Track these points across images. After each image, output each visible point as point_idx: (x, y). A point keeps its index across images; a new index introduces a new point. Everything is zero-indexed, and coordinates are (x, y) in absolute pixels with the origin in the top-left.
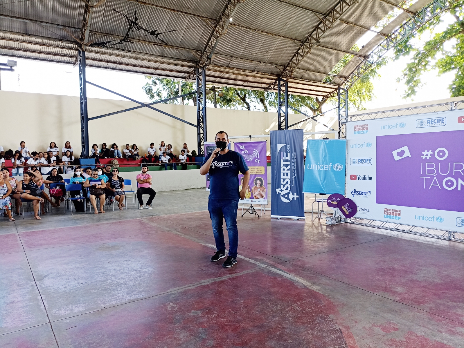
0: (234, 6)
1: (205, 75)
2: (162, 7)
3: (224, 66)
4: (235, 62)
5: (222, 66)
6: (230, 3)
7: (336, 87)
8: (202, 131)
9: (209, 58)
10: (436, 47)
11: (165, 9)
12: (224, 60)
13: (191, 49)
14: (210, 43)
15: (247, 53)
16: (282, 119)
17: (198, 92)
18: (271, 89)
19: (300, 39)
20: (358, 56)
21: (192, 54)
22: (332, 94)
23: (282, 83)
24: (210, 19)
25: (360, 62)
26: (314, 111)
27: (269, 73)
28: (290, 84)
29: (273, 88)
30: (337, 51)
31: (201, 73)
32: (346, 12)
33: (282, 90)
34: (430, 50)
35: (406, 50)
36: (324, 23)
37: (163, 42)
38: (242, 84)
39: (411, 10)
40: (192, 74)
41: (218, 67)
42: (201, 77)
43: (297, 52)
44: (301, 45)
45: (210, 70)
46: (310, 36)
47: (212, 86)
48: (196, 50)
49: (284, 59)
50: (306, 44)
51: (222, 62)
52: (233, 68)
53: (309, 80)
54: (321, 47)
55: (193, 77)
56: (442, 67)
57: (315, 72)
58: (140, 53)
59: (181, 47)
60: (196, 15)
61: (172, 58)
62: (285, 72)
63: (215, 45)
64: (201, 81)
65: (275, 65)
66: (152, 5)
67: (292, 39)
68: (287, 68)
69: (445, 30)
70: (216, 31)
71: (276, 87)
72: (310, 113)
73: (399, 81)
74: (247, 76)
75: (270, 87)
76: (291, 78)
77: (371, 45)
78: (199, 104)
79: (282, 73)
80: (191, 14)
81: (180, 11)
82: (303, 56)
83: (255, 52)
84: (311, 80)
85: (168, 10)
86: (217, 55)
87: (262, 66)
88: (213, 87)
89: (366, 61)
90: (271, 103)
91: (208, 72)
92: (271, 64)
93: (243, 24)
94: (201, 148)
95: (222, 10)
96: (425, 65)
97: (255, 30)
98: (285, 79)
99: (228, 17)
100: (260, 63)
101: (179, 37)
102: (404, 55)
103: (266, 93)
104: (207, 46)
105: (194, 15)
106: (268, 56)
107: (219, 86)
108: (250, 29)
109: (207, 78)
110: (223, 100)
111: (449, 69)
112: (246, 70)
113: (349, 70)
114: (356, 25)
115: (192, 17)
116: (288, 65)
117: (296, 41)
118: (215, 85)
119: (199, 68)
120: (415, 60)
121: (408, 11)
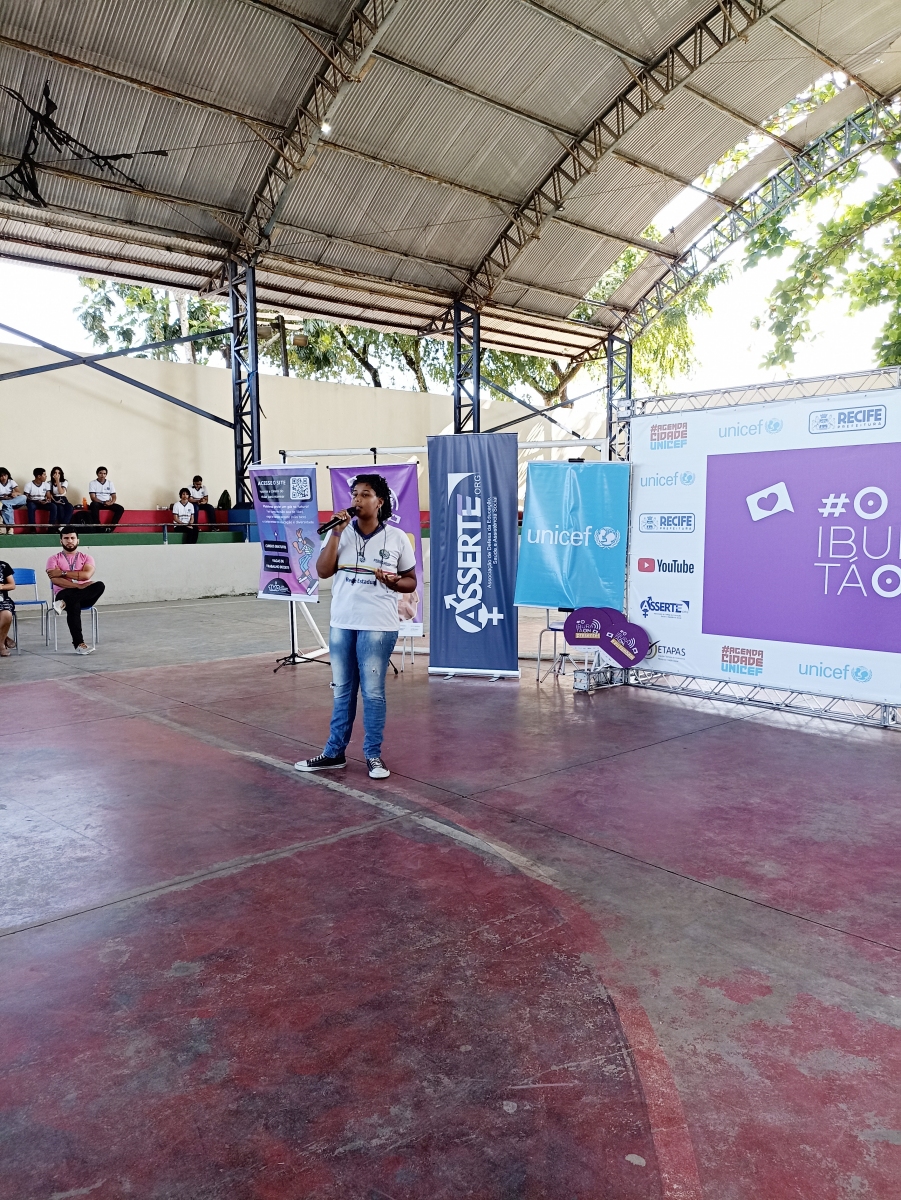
0: (335, 90)
1: (255, 284)
2: (126, 78)
3: (306, 261)
4: (337, 252)
5: (302, 261)
6: (323, 81)
7: (603, 334)
8: (246, 440)
9: (264, 235)
10: (847, 241)
11: (135, 86)
12: (307, 244)
13: (212, 206)
14: (266, 193)
15: (370, 227)
16: (465, 412)
17: (235, 330)
18: (437, 331)
19: (512, 197)
20: (659, 255)
21: (217, 221)
22: (592, 352)
23: (464, 315)
24: (267, 123)
25: (664, 269)
26: (549, 395)
27: (430, 288)
28: (485, 321)
29: (440, 328)
30: (605, 237)
31: (242, 276)
32: (631, 132)
33: (465, 337)
34: (834, 247)
35: (774, 242)
36: (574, 158)
37: (132, 181)
38: (357, 314)
39: (792, 139)
40: (218, 277)
41: (290, 262)
42: (243, 288)
43: (504, 235)
44: (516, 215)
45: (267, 269)
46: (538, 191)
47: (276, 315)
48: (229, 210)
49: (469, 249)
50: (526, 212)
51: (301, 247)
52: (330, 267)
53: (537, 312)
54: (567, 224)
55: (221, 286)
56: (861, 294)
57: (551, 291)
58: (64, 209)
59: (183, 198)
60: (226, 110)
61: (160, 229)
62: (473, 288)
63: (282, 196)
64: (243, 299)
65: (445, 267)
66: (96, 68)
67: (492, 197)
68: (479, 276)
69: (870, 197)
70: (285, 159)
71: (449, 325)
72: (538, 402)
73: (758, 325)
74: (372, 291)
75: (434, 327)
76: (487, 305)
77: (691, 225)
78: (238, 365)
79: (466, 288)
80: (212, 106)
81: (179, 95)
83: (394, 227)
84: (542, 313)
85: (143, 88)
86: (288, 227)
87: (413, 269)
88: (277, 318)
89: (679, 269)
90: (438, 372)
91: (261, 276)
92: (436, 262)
93: (357, 145)
94: (245, 485)
95: (300, 100)
96: (821, 285)
97: (392, 164)
98: (472, 306)
99: (318, 121)
100: (405, 258)
101: (177, 170)
102: (770, 254)
103: (423, 343)
104: (258, 200)
105: (219, 108)
106: (428, 242)
107: (297, 316)
108: (379, 160)
109: (260, 292)
110: (306, 359)
111: (876, 299)
112: (370, 275)
113: (636, 289)
114: (655, 169)
115: (214, 114)
116: (480, 268)
117: (501, 202)
118: (284, 313)
119: (237, 261)
120: (797, 272)
121: (784, 142)
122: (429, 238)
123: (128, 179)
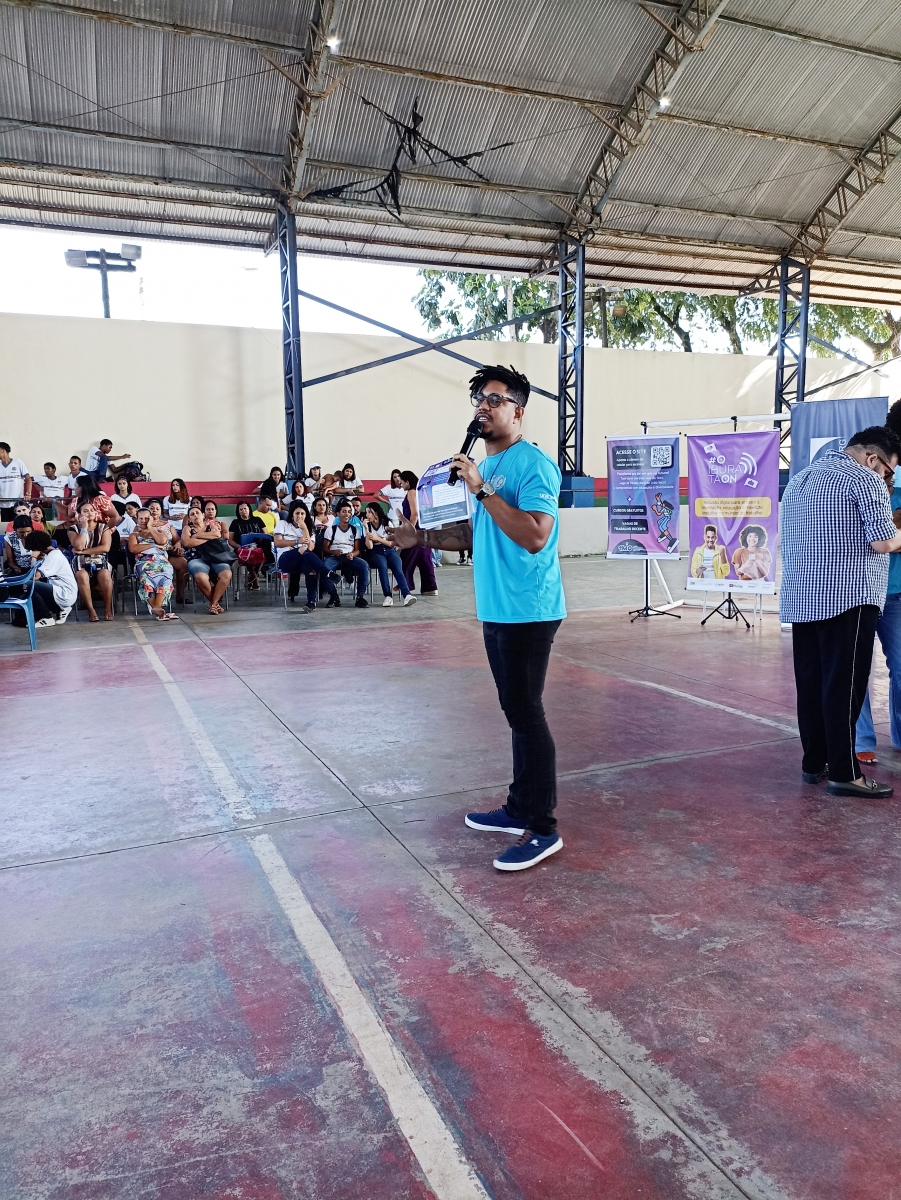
0: (675, 64)
1: (585, 261)
2: (482, 83)
3: (632, 232)
4: (666, 219)
5: (628, 233)
6: (663, 55)
8: (570, 411)
9: (595, 212)
11: (490, 89)
12: (634, 216)
13: (549, 191)
14: (600, 171)
15: (698, 191)
16: (788, 372)
17: (563, 307)
18: (761, 289)
19: (855, 141)
21: (550, 205)
23: (792, 271)
24: (606, 104)
26: (879, 348)
27: (756, 246)
28: (815, 275)
29: (764, 286)
31: (572, 254)
33: (792, 293)
37: (481, 176)
38: (677, 279)
40: (548, 258)
41: (617, 236)
42: (572, 266)
43: (843, 183)
44: (857, 160)
45: (595, 245)
46: (885, 131)
47: (596, 288)
48: (563, 193)
49: (801, 202)
50: (870, 156)
51: (628, 220)
52: (657, 237)
53: (871, 260)
55: (552, 266)
57: (892, 236)
58: (421, 209)
59: (524, 187)
60: (568, 98)
61: (501, 218)
62: (803, 241)
63: (615, 172)
64: (572, 276)
65: (775, 223)
66: (457, 79)
67: (831, 145)
68: (811, 229)
70: (621, 136)
71: (774, 283)
72: (866, 356)
74: (695, 255)
75: (757, 285)
76: (819, 258)
78: (564, 339)
79: (796, 241)
80: (556, 96)
81: (527, 91)
82: (859, 193)
83: (723, 188)
84: (876, 260)
85: (497, 90)
86: (617, 202)
87: (740, 228)
88: (598, 291)
90: (755, 331)
91: (590, 252)
92: (765, 219)
93: (692, 112)
94: (566, 453)
95: (639, 78)
97: (726, 127)
98: (802, 260)
99: (656, 97)
100: (732, 218)
101: (519, 161)
103: (741, 301)
104: (591, 179)
105: (562, 97)
106: (759, 198)
107: (616, 287)
108: (713, 124)
110: (623, 327)
112: (694, 239)
115: (557, 103)
116: (813, 220)
117: (841, 149)
118: (606, 285)
119: (568, 240)
122: (759, 196)
123: (478, 174)
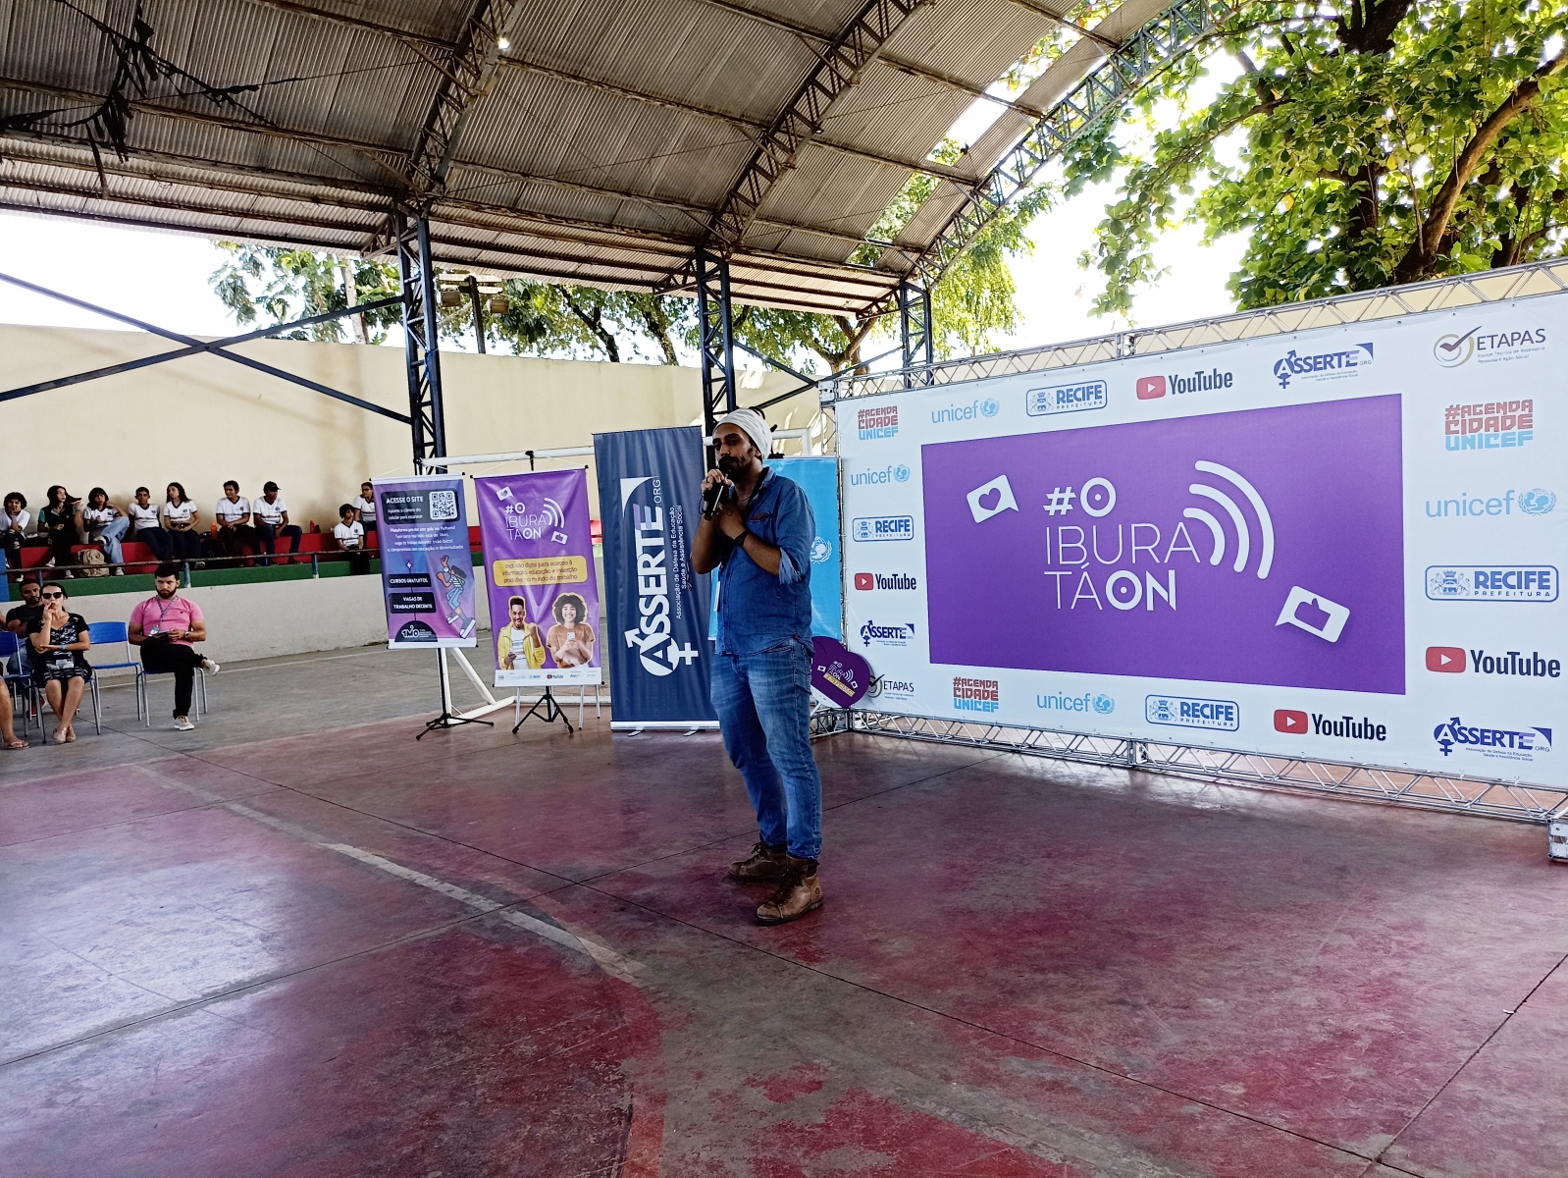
1: (429, 238)
3: (499, 207)
4: (538, 194)
5: (492, 207)
7: (893, 281)
8: (428, 438)
9: (437, 178)
10: (1191, 154)
12: (496, 185)
13: (369, 145)
14: (437, 126)
15: (578, 162)
16: (716, 387)
17: (407, 298)
18: (676, 286)
19: (758, 117)
20: (953, 182)
21: (377, 162)
22: (882, 305)
23: (709, 266)
24: (432, 39)
25: (962, 198)
26: (835, 359)
27: (663, 234)
28: (735, 271)
29: (680, 282)
30: (883, 162)
31: (413, 230)
32: (898, 35)
33: (712, 293)
34: (1172, 164)
35: (1100, 162)
36: (831, 70)
37: (261, 118)
38: (571, 270)
39: (1107, 32)
40: (383, 232)
41: (477, 210)
42: (414, 245)
43: (752, 165)
44: (765, 141)
45: (448, 219)
46: (790, 109)
47: (464, 276)
48: (391, 148)
49: (710, 183)
50: (778, 135)
51: (490, 190)
52: (532, 214)
53: (802, 257)
54: (831, 148)
55: (388, 243)
56: (1214, 216)
57: (821, 231)
58: (173, 156)
59: (331, 134)
60: (377, 27)
61: (302, 176)
62: (717, 231)
63: (456, 129)
64: (413, 257)
65: (681, 207)
67: (732, 119)
68: (726, 217)
69: (1213, 99)
70: (458, 85)
71: (691, 279)
72: (824, 368)
73: (1088, 262)
74: (587, 241)
75: (672, 281)
76: (739, 251)
77: (991, 141)
78: (413, 342)
79: (708, 232)
80: (359, 22)
81: (315, 11)
82: (771, 178)
83: (609, 160)
84: (808, 258)
85: (267, 5)
86: (470, 167)
87: (637, 211)
88: (467, 280)
89: (981, 198)
91: (435, 227)
92: (668, 202)
93: (553, 63)
95: (472, 11)
96: (1160, 210)
97: (599, 83)
98: (718, 254)
99: (494, 35)
100: (626, 198)
101: (319, 101)
102: (1095, 178)
103: (666, 300)
104: (427, 135)
105: (369, 24)
106: (658, 172)
107: (493, 275)
108: (582, 79)
109: (438, 248)
110: (513, 329)
111: (1232, 224)
112: (583, 221)
113: (929, 224)
114: (936, 76)
115: (362, 32)
116: (725, 206)
117: (744, 124)
118: (474, 272)
119: (405, 211)
120: (1130, 194)
121: (1096, 36)
123: (255, 116)
